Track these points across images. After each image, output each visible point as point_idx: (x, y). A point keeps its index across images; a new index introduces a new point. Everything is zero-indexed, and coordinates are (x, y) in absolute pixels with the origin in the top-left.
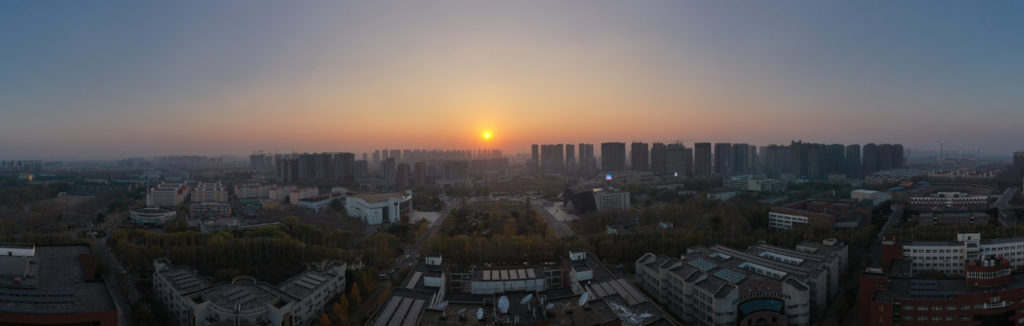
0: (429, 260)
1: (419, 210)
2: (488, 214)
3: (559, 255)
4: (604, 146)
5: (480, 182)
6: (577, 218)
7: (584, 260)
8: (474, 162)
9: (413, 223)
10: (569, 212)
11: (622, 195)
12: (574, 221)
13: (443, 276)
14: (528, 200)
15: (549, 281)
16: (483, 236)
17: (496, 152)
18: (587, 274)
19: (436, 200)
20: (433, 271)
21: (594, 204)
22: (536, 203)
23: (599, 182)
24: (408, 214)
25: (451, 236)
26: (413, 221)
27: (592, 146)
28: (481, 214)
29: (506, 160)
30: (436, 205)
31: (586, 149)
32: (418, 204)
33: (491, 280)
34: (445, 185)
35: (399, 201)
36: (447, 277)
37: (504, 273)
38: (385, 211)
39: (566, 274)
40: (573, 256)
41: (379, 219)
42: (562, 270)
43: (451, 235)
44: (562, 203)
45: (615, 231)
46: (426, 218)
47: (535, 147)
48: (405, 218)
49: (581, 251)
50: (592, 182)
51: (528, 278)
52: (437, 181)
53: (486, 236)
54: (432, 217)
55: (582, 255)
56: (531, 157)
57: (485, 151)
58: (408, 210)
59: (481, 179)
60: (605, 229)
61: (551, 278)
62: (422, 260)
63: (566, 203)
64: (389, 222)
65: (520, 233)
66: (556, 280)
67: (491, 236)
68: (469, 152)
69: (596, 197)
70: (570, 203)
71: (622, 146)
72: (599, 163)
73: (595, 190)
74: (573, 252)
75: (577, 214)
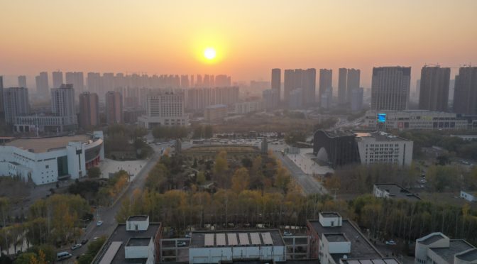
0: (131, 225)
1: (114, 158)
2: (211, 162)
3: (305, 219)
4: (377, 71)
5: (200, 119)
6: (331, 171)
7: (338, 227)
8: (192, 92)
9: (107, 176)
10: (322, 163)
11: (401, 144)
12: (328, 175)
13: (152, 244)
14: (265, 144)
15: (291, 250)
16: (204, 190)
17: (223, 78)
18: (343, 247)
19: (139, 144)
20: (138, 238)
21: (358, 155)
22: (277, 148)
23: (367, 123)
24: (99, 165)
25: (162, 192)
26: (105, 175)
27: (359, 71)
28: (201, 162)
29: (236, 89)
30: (139, 151)
31: (350, 76)
32: (114, 150)
33: (215, 246)
34: (151, 124)
35: (84, 148)
36: (157, 245)
37: (232, 238)
38: (62, 163)
39: (314, 243)
40: (325, 221)
41: (53, 176)
42: (309, 237)
43: (162, 189)
44: (311, 150)
45: (386, 193)
46: (125, 169)
47: (276, 72)
48: (93, 171)
49: (336, 215)
50: (356, 123)
51: (263, 244)
52: (139, 119)
53: (209, 191)
54: (135, 168)
55: (337, 221)
56: (269, 87)
57: (207, 77)
58: (98, 160)
59: (202, 115)
60: (371, 190)
61: (294, 245)
62: (121, 225)
63: (316, 151)
64: (68, 178)
65: (253, 186)
66: (300, 249)
67: (215, 191)
68: (185, 78)
69: (360, 144)
70: (322, 151)
71: (406, 71)
72: (367, 97)
73: (359, 135)
74: (324, 215)
75: (332, 166)
